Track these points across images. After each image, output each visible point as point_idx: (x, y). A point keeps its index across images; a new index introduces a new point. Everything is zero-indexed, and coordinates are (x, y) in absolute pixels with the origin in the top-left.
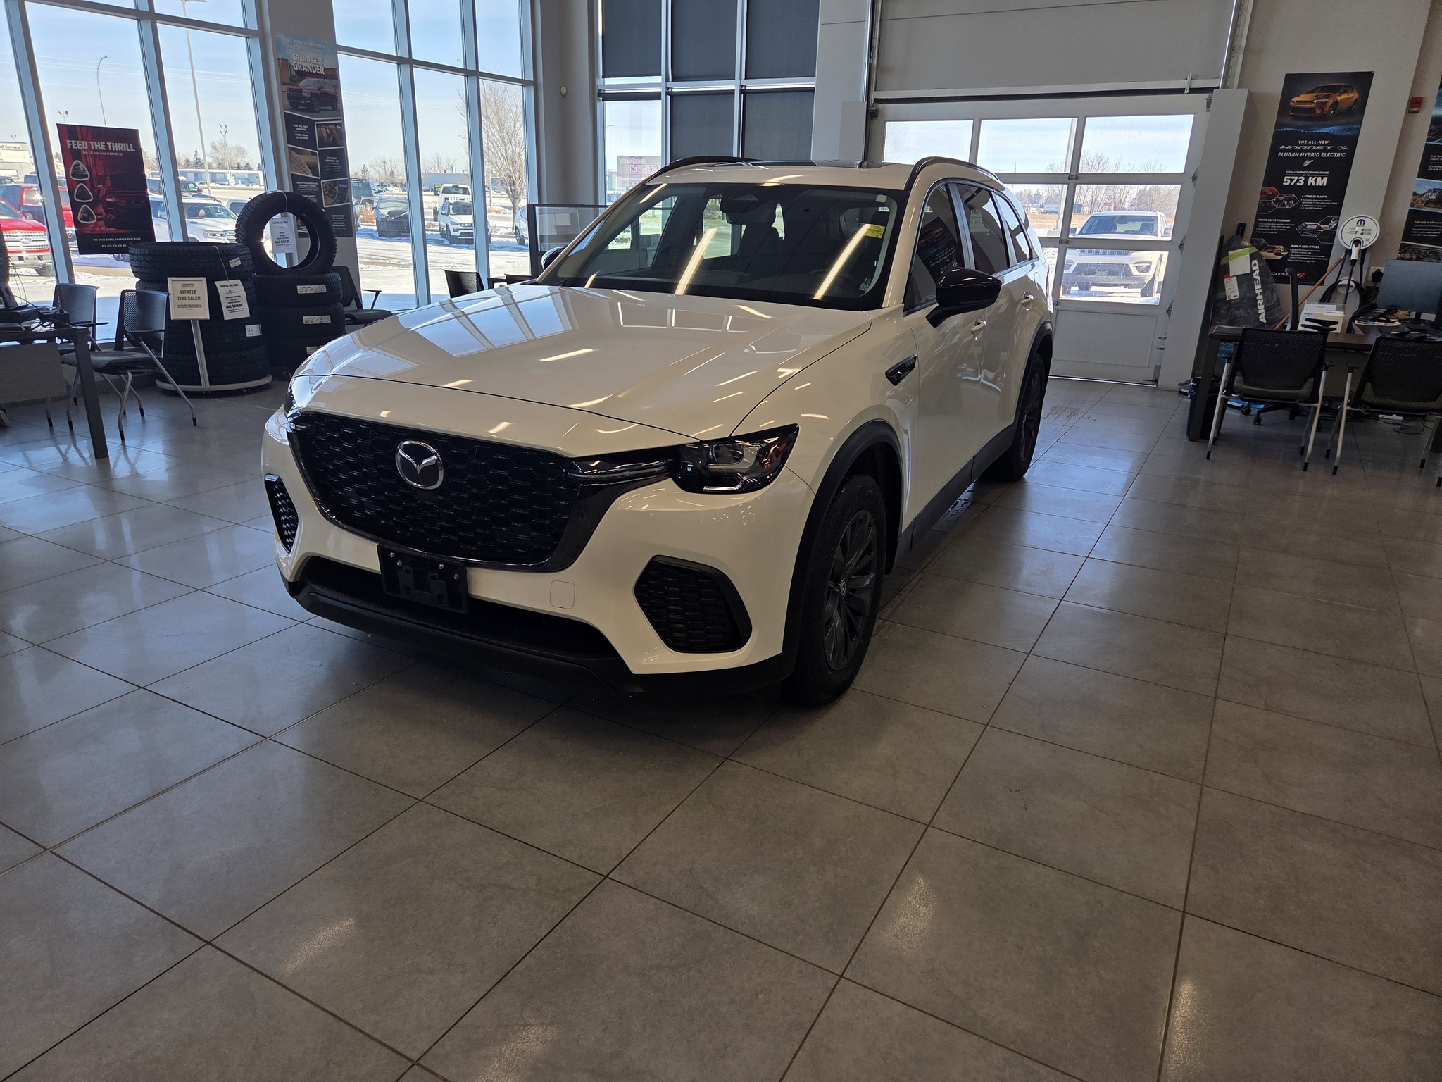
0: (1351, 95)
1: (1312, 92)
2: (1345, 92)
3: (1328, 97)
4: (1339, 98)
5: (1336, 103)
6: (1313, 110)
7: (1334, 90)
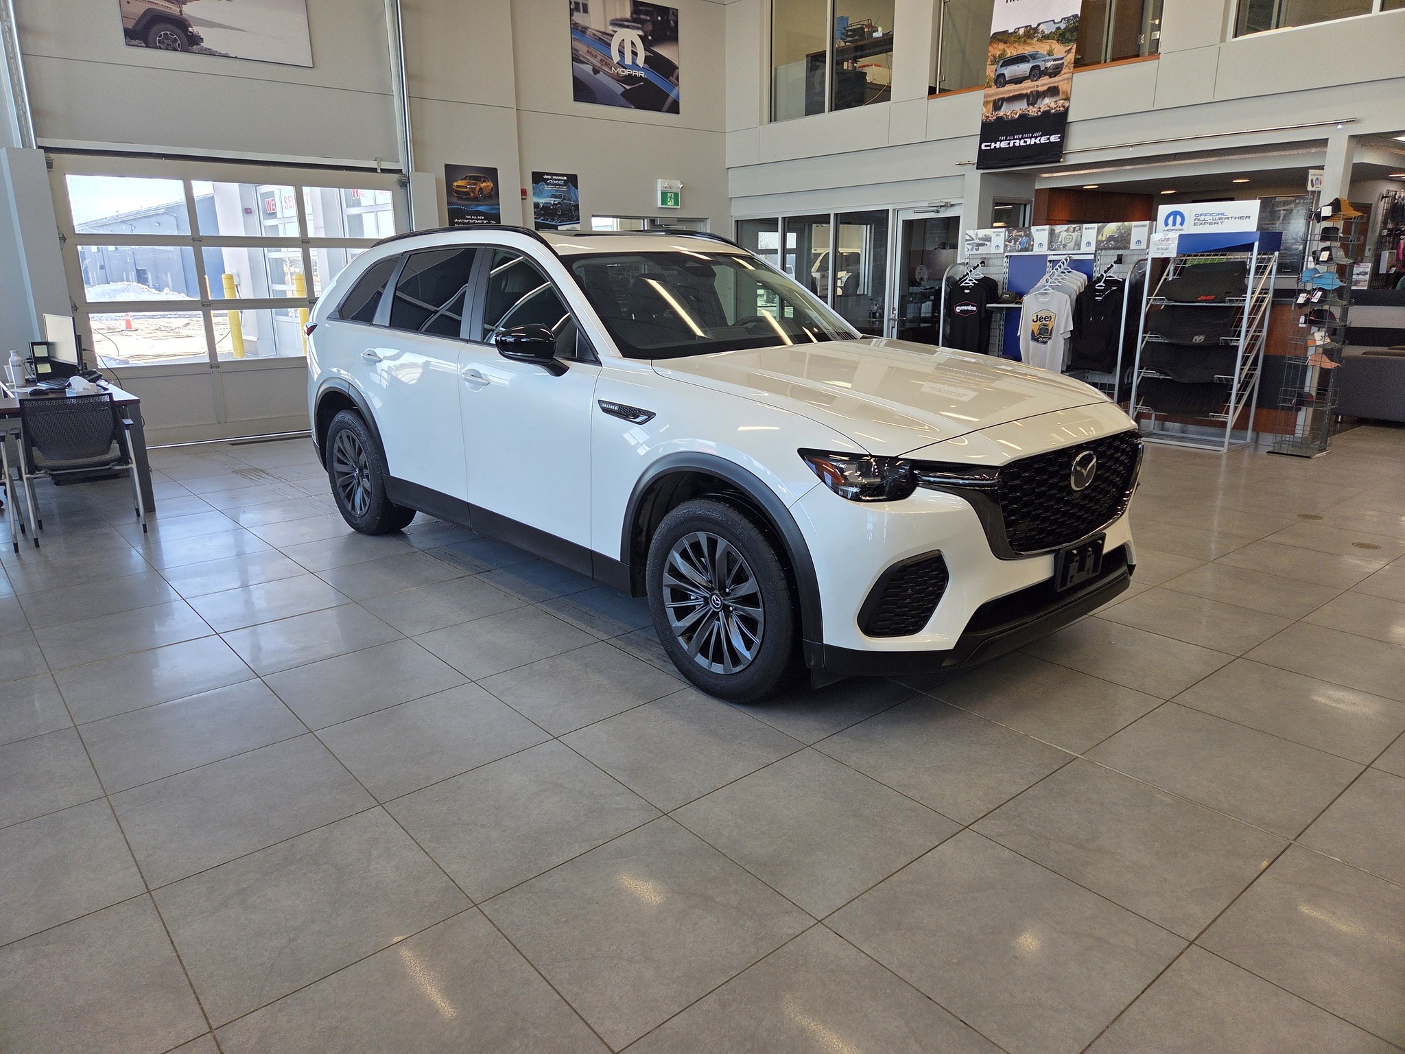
0: (489, 184)
1: (465, 179)
2: (484, 181)
3: (475, 184)
4: (482, 185)
5: (481, 189)
6: (467, 193)
7: (477, 179)
